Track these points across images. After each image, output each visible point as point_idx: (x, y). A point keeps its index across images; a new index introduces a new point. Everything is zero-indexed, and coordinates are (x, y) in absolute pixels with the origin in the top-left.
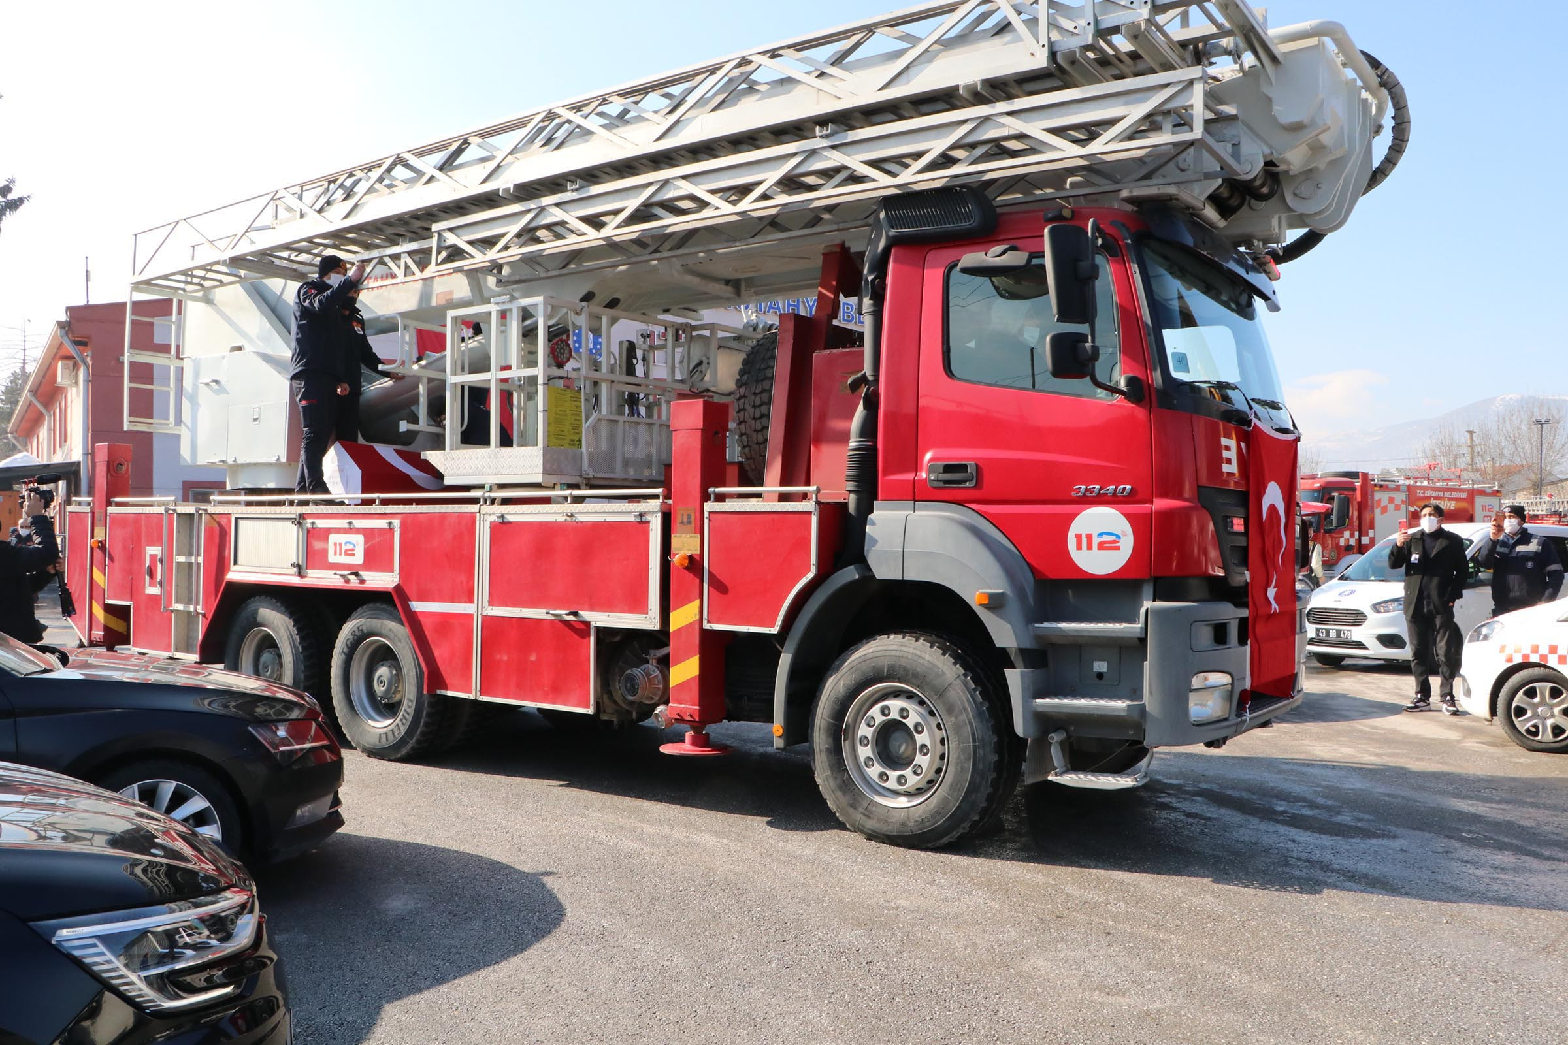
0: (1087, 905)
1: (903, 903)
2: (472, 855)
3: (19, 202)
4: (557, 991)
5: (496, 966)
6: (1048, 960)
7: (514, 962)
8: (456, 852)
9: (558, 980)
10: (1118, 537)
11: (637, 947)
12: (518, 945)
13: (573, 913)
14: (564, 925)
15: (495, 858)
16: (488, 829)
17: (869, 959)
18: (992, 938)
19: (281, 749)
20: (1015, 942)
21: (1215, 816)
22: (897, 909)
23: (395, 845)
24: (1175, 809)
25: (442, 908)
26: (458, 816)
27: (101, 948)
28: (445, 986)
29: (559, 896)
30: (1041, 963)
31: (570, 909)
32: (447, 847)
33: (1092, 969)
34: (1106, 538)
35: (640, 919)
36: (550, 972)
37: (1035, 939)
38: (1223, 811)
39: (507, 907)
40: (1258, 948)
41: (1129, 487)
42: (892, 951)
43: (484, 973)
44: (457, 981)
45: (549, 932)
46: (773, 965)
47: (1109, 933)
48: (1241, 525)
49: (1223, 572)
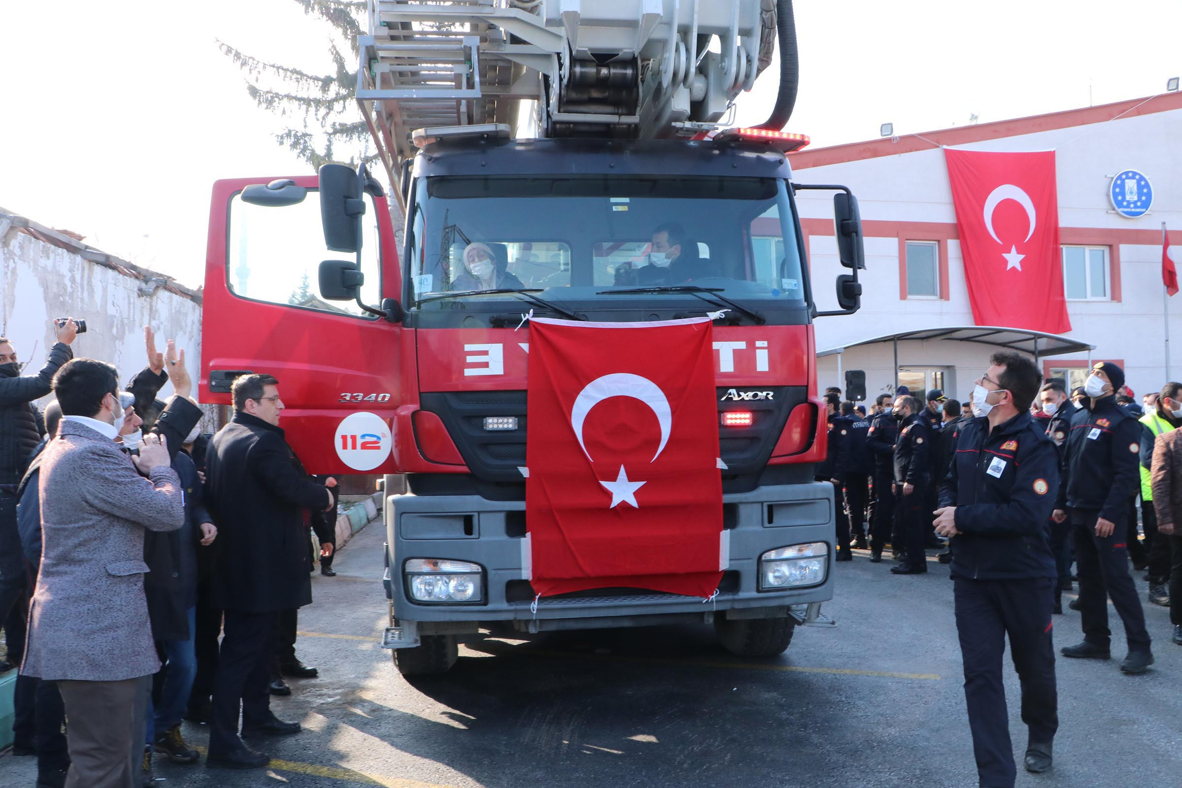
10: (379, 438)
34: (368, 439)
41: (388, 395)
48: (508, 423)
49: (465, 469)
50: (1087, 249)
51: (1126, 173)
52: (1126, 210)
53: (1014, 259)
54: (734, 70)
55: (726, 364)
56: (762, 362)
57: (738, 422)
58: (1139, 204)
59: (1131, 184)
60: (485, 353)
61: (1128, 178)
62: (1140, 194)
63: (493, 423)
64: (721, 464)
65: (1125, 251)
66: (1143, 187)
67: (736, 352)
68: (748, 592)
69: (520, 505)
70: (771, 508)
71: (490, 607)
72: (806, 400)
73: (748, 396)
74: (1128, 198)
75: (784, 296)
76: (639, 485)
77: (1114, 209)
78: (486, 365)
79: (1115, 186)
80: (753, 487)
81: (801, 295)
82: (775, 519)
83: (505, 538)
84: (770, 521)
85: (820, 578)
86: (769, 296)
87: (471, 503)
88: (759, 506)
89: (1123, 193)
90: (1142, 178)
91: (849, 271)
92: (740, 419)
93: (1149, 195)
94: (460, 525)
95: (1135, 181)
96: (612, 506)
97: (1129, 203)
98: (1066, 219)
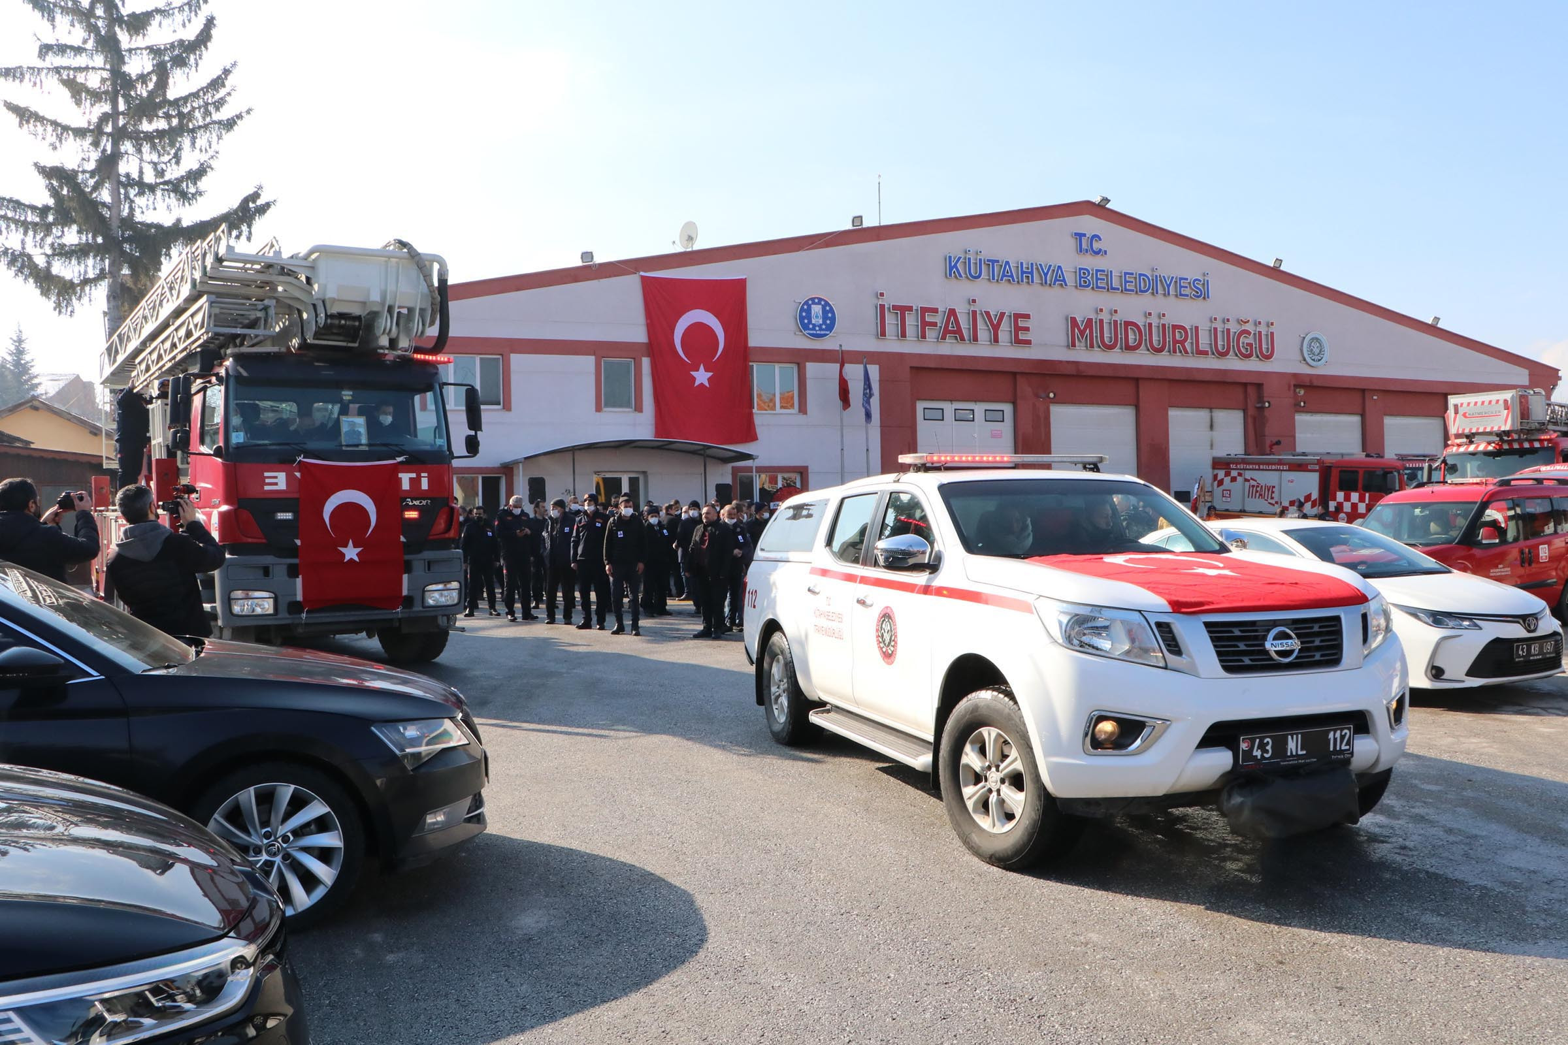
0: (1316, 948)
1: (1094, 937)
2: (625, 864)
3: (267, 206)
4: (672, 1039)
5: (613, 1003)
6: (1261, 1022)
7: (636, 998)
8: (610, 859)
9: (677, 1024)
11: (776, 985)
12: (643, 977)
13: (716, 940)
14: (702, 954)
15: (649, 868)
16: (651, 834)
17: (1043, 1012)
18: (1195, 988)
19: (408, 750)
20: (1223, 995)
21: (1484, 833)
22: (1087, 944)
23: (546, 849)
24: (1432, 823)
25: (575, 928)
26: (623, 818)
27: (18, 1022)
28: (552, 1025)
29: (705, 917)
30: (1251, 1027)
31: (713, 934)
32: (601, 854)
33: (1316, 1038)
35: (787, 949)
36: (671, 1013)
37: (1248, 991)
38: (1494, 827)
39: (644, 929)
40: (1540, 1022)
42: (1072, 1002)
43: (597, 1011)
44: (565, 1020)
45: (683, 962)
46: (928, 1015)
47: (1341, 988)
48: (289, 516)
49: (264, 541)
50: (777, 366)
51: (813, 299)
52: (811, 332)
53: (702, 377)
54: (415, 330)
55: (406, 486)
56: (425, 484)
57: (411, 516)
58: (824, 327)
59: (816, 309)
60: (276, 477)
61: (814, 303)
62: (825, 318)
63: (281, 516)
64: (402, 539)
65: (811, 368)
66: (828, 312)
67: (411, 479)
68: (417, 608)
69: (296, 561)
70: (429, 563)
71: (279, 616)
72: (448, 505)
73: (417, 503)
74: (813, 321)
75: (436, 448)
76: (359, 550)
77: (801, 331)
78: (276, 484)
79: (802, 310)
80: (420, 552)
81: (446, 448)
82: (431, 568)
83: (287, 579)
84: (429, 569)
85: (456, 601)
86: (428, 448)
87: (268, 560)
88: (423, 562)
89: (809, 317)
90: (827, 304)
91: (473, 433)
92: (412, 514)
93: (833, 319)
94: (261, 572)
95: (820, 306)
96: (346, 560)
97: (814, 325)
98: (756, 339)
